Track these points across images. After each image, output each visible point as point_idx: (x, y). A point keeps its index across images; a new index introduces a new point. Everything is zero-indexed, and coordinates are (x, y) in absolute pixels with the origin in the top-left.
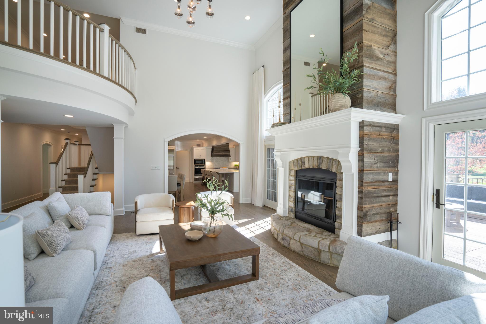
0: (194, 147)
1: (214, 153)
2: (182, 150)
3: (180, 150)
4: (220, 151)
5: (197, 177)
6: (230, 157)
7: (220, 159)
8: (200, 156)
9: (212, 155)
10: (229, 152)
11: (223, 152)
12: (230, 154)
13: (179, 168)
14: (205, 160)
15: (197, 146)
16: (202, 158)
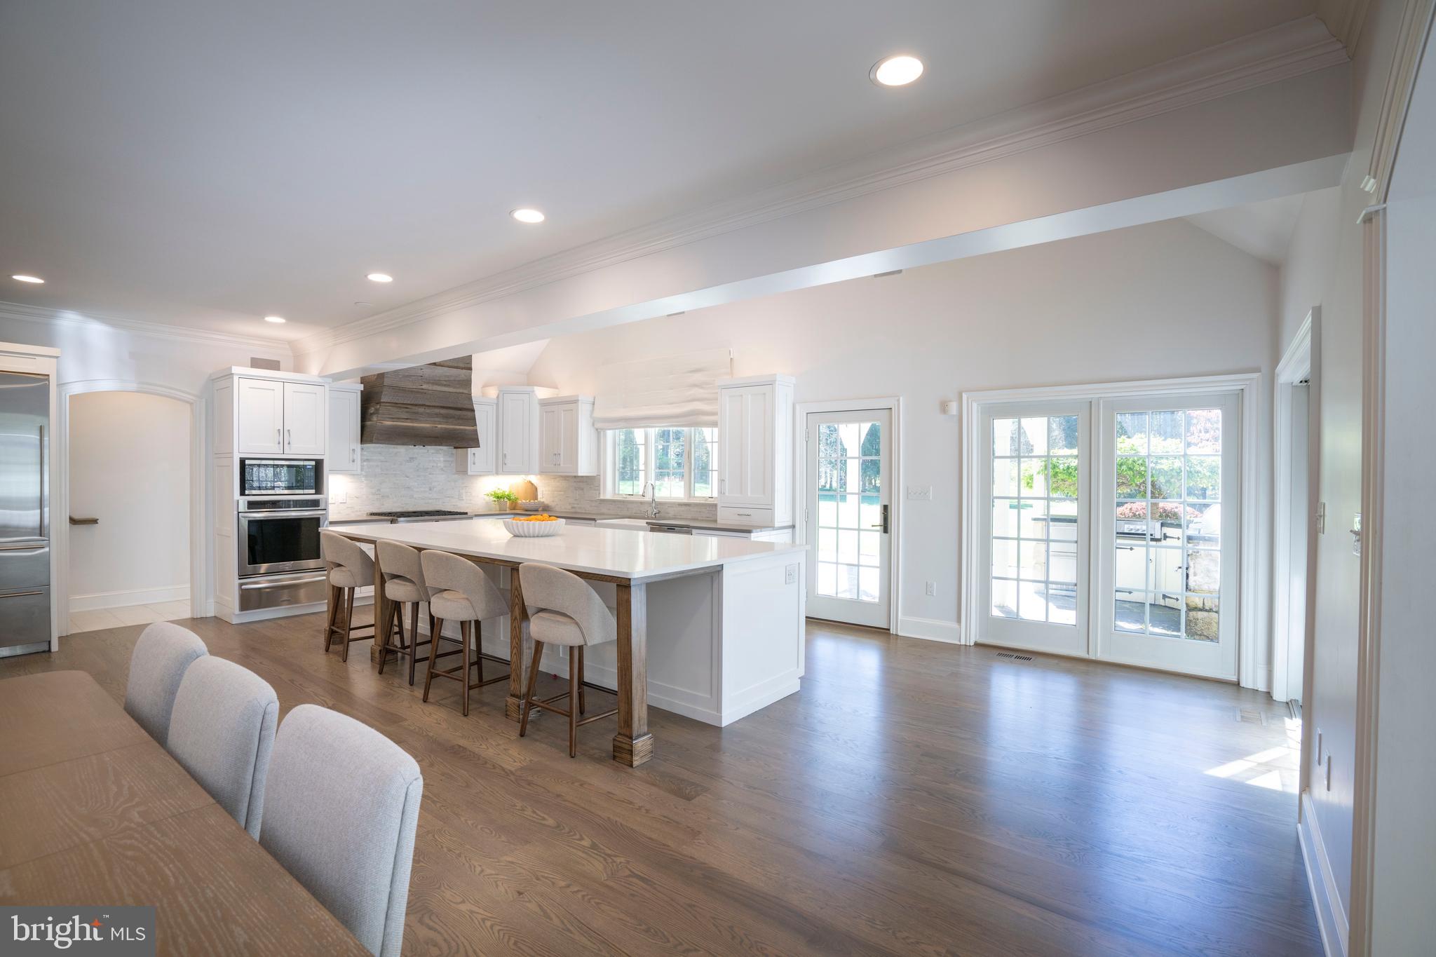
0: (235, 370)
1: (384, 421)
2: (133, 386)
3: (104, 382)
4: (421, 410)
5: (263, 583)
6: (478, 445)
7: (412, 459)
8: (283, 433)
9: (366, 435)
10: (473, 421)
11: (437, 415)
12: (476, 431)
13: (95, 521)
14: (319, 465)
15: (252, 366)
16: (303, 448)
